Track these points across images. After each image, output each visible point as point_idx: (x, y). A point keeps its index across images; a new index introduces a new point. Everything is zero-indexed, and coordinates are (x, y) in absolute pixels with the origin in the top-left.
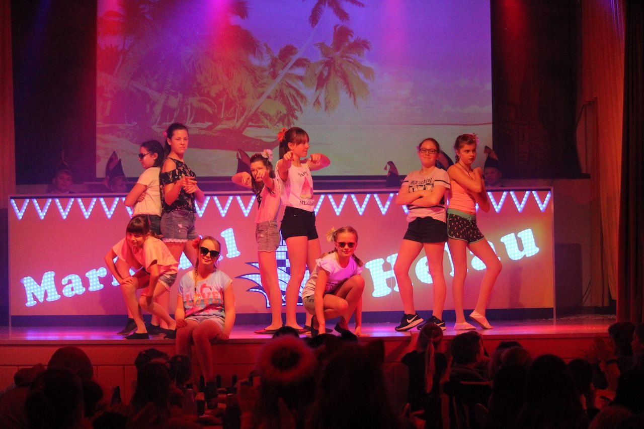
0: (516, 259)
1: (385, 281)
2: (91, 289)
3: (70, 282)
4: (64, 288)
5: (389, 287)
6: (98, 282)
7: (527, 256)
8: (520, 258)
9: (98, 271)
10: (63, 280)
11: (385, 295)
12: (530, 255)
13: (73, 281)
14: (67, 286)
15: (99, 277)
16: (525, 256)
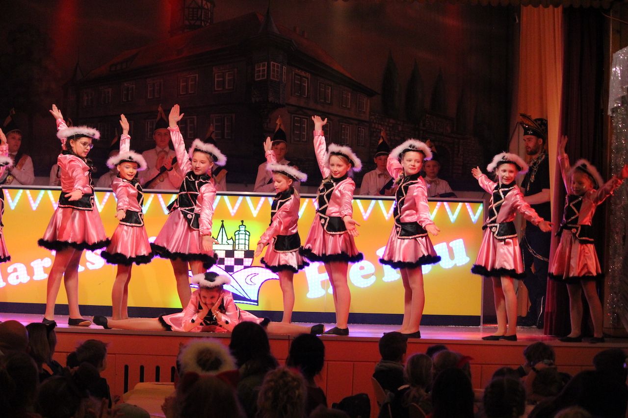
0: (447, 267)
1: (320, 283)
2: (36, 278)
3: (15, 270)
4: (10, 276)
5: (323, 289)
6: (43, 272)
7: (458, 265)
8: (450, 267)
9: (43, 261)
10: (9, 268)
11: (319, 296)
12: (461, 264)
13: (18, 270)
14: (12, 275)
15: (44, 267)
16: (456, 264)
